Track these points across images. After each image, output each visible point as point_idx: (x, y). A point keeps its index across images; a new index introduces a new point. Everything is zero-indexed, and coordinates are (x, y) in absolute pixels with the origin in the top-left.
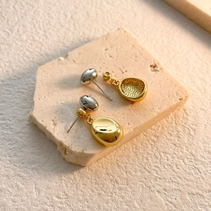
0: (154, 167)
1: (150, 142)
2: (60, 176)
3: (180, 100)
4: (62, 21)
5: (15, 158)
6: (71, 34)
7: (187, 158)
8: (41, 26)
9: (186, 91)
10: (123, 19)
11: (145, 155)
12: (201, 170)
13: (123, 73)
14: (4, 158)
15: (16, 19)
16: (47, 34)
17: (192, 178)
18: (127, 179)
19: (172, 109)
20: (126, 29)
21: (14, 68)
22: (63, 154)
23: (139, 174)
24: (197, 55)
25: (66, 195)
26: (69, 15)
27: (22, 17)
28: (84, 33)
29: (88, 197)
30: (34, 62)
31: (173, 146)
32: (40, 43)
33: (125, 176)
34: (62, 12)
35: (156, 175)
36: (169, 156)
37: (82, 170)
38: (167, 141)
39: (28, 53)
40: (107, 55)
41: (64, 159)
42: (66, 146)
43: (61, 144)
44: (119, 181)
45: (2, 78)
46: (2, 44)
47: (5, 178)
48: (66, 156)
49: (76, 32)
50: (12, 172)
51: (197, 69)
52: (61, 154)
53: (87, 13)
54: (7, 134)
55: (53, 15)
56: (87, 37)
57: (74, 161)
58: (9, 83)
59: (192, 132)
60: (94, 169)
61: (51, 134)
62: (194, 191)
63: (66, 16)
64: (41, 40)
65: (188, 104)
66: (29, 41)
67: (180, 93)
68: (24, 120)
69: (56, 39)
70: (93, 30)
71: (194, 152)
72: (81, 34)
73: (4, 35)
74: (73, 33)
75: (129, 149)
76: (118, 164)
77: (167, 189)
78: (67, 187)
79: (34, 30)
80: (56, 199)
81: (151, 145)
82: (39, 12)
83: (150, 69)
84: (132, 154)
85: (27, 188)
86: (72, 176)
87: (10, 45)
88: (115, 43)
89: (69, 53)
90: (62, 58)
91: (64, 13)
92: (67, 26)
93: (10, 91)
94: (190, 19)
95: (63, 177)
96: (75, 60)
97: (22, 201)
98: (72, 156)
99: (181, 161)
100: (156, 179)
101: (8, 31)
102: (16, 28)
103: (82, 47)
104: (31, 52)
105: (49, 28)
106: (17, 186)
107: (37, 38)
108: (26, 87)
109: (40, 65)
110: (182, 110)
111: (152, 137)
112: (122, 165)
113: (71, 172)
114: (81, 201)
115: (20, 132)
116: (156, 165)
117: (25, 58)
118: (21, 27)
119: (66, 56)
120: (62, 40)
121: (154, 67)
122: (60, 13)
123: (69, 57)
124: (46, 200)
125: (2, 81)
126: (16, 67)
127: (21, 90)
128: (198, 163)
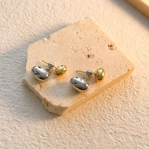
0: (108, 117)
1: (106, 99)
2: (44, 122)
3: (128, 70)
4: (46, 10)
5: (13, 109)
6: (52, 20)
7: (132, 111)
8: (30, 14)
9: (132, 65)
10: (89, 9)
11: (103, 109)
12: (140, 120)
13: (88, 50)
14: (6, 108)
15: (12, 8)
16: (35, 20)
17: (134, 125)
18: (89, 125)
19: (122, 77)
20: (92, 18)
21: (12, 44)
22: (46, 107)
23: (98, 121)
24: (142, 37)
25: (48, 134)
26: (51, 6)
27: (17, 7)
28: (61, 20)
29: (63, 136)
30: (25, 41)
31: (122, 102)
32: (30, 26)
33: (88, 122)
34: (45, 4)
35: (109, 122)
36: (119, 109)
37: (59, 118)
38: (118, 99)
39: (21, 34)
40: (78, 37)
41: (47, 110)
42: (48, 101)
43: (45, 100)
44: (84, 126)
45: (3, 52)
46: (2, 26)
47: (6, 122)
48: (48, 108)
49: (55, 18)
50: (11, 118)
51: (142, 48)
52: (44, 106)
53: (64, 4)
54: (7, 92)
55: (39, 5)
56: (63, 22)
57: (53, 112)
58: (8, 55)
59: (136, 93)
60: (67, 117)
61: (38, 93)
62: (135, 134)
63: (48, 6)
64: (30, 24)
65: (134, 74)
66: (22, 25)
67: (128, 65)
68: (19, 82)
69: (41, 23)
70: (68, 17)
71: (136, 107)
72: (59, 20)
73: (3, 20)
74: (53, 19)
75: (91, 104)
76: (83, 114)
77: (117, 132)
78: (49, 129)
79: (26, 17)
80: (41, 137)
81: (107, 101)
82: (29, 3)
83: (108, 48)
84: (93, 108)
85: (21, 129)
86: (52, 122)
87: (8, 28)
88: (84, 28)
89: (51, 35)
90: (46, 39)
91: (47, 4)
92: (49, 14)
93: (9, 61)
94: (139, 11)
95: (46, 122)
96: (55, 41)
97: (18, 137)
98: (52, 108)
99: (127, 113)
100: (109, 125)
101: (6, 17)
102: (12, 15)
103: (60, 31)
104: (24, 33)
105: (36, 16)
106: (15, 128)
107: (27, 23)
108: (20, 59)
109: (30, 43)
110: (129, 77)
111: (108, 96)
112: (87, 115)
113: (52, 119)
114: (58, 139)
115: (16, 91)
116: (110, 115)
117: (19, 37)
118: (16, 14)
119: (49, 38)
120: (45, 25)
121: (111, 47)
122: (44, 4)
123: (51, 38)
124: (34, 137)
125: (3, 54)
126: (13, 44)
127: (17, 61)
128: (139, 115)
